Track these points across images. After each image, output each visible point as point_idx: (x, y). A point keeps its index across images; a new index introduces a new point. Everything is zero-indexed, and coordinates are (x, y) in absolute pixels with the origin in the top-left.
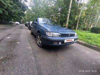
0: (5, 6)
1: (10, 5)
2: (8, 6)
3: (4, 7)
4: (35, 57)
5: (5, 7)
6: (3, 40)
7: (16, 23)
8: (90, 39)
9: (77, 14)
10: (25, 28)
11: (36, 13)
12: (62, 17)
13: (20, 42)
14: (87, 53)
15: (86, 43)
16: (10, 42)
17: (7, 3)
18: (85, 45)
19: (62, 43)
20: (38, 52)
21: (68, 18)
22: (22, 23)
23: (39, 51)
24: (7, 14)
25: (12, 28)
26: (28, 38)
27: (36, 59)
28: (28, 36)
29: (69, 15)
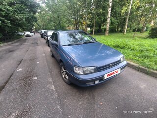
0: (3, 11)
1: (10, 9)
2: (8, 10)
3: (2, 13)
4: (62, 105)
5: (4, 14)
6: (13, 76)
7: (26, 35)
8: (148, 57)
9: (124, 5)
10: (41, 44)
11: (54, 12)
12: (98, 16)
13: (37, 76)
14: (142, 87)
15: (141, 67)
16: (23, 80)
17: (5, 5)
18: (138, 69)
19: (99, 81)
20: (65, 94)
21: (109, 15)
22: (36, 32)
23: (66, 92)
24: (9, 24)
25: (22, 46)
26: (49, 67)
27: (64, 109)
28: (47, 61)
29: (110, 9)
